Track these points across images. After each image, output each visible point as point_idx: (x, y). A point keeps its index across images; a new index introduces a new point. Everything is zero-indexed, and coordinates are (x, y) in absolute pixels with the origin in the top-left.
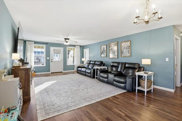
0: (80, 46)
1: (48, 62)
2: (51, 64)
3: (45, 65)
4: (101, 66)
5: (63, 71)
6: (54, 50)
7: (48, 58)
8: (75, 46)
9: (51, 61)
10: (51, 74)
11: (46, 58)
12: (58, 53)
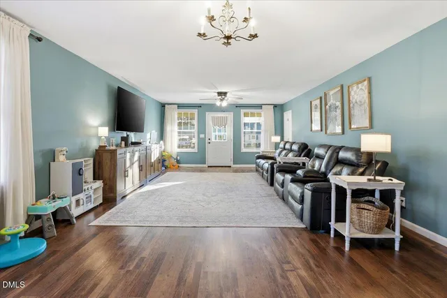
0: (275, 106)
1: (202, 143)
2: (209, 148)
3: (195, 150)
4: (300, 156)
5: (233, 166)
6: (213, 118)
7: (202, 136)
8: (260, 106)
9: (207, 141)
10: (207, 169)
11: (199, 136)
12: (221, 123)
